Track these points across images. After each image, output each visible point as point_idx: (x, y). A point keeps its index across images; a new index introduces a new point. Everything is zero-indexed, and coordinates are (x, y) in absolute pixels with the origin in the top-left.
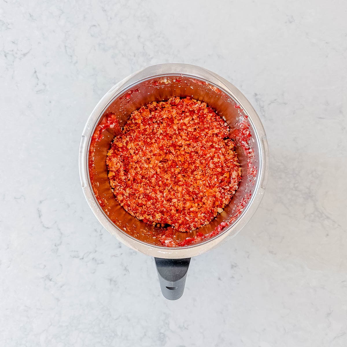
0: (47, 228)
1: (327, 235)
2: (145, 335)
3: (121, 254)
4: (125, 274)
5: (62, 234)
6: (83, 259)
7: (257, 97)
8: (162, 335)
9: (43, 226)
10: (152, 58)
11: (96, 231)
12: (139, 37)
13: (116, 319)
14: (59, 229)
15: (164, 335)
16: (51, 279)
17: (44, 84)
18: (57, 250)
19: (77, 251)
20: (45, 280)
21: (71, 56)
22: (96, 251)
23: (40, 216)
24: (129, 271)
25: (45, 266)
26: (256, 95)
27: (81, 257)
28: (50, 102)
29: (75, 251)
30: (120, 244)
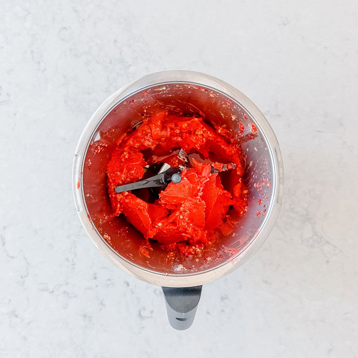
0: (13, 257)
1: (328, 262)
3: (97, 286)
4: (101, 309)
5: (28, 264)
6: (53, 292)
9: (8, 255)
10: (130, 65)
11: (67, 260)
12: (115, 41)
14: (26, 259)
16: (18, 315)
17: (8, 94)
18: (24, 282)
19: (46, 284)
20: (11, 316)
21: (39, 63)
22: (67, 284)
23: (4, 244)
24: (105, 306)
25: (10, 301)
27: (51, 290)
28: (15, 115)
29: (44, 283)
30: (95, 274)
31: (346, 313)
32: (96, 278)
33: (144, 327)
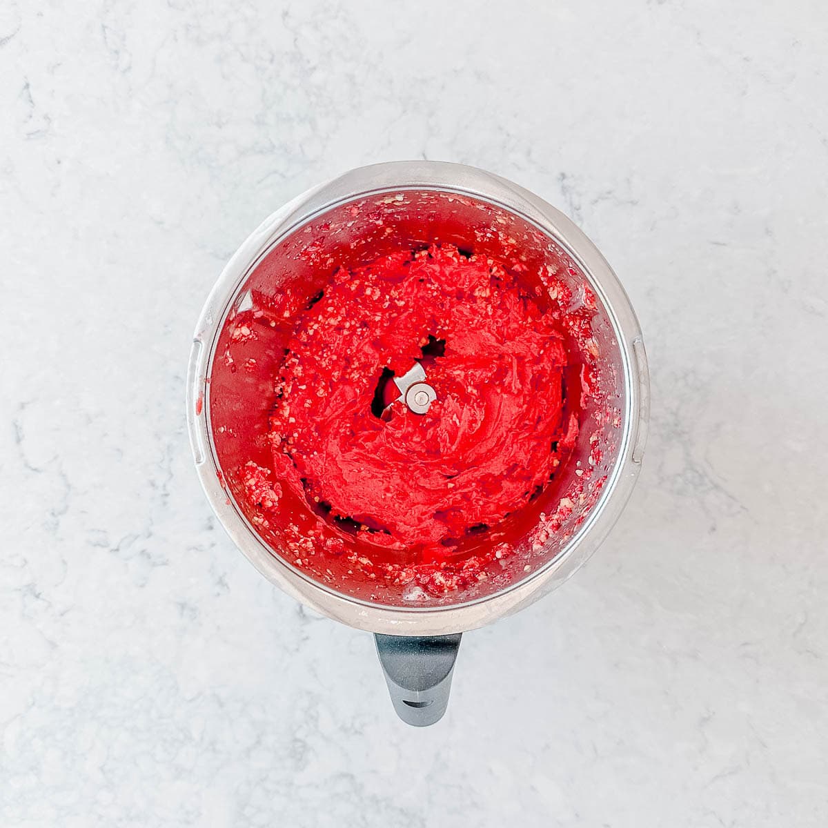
0: (35, 470)
1: (714, 529)
2: (258, 742)
4: (219, 594)
5: (69, 486)
6: (117, 550)
7: (566, 182)
8: (299, 744)
9: (26, 465)
10: (314, 68)
11: (153, 484)
12: (286, 14)
13: (191, 701)
14: (64, 476)
15: (305, 746)
16: (39, 594)
18: (57, 524)
19: (104, 532)
20: (25, 595)
21: (117, 52)
22: (150, 535)
23: (19, 440)
24: (228, 588)
25: (26, 562)
26: (563, 176)
27: (114, 546)
28: (59, 162)
29: (99, 531)
30: (210, 519)
31: (746, 644)
32: (211, 528)
33: (307, 638)
